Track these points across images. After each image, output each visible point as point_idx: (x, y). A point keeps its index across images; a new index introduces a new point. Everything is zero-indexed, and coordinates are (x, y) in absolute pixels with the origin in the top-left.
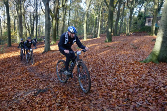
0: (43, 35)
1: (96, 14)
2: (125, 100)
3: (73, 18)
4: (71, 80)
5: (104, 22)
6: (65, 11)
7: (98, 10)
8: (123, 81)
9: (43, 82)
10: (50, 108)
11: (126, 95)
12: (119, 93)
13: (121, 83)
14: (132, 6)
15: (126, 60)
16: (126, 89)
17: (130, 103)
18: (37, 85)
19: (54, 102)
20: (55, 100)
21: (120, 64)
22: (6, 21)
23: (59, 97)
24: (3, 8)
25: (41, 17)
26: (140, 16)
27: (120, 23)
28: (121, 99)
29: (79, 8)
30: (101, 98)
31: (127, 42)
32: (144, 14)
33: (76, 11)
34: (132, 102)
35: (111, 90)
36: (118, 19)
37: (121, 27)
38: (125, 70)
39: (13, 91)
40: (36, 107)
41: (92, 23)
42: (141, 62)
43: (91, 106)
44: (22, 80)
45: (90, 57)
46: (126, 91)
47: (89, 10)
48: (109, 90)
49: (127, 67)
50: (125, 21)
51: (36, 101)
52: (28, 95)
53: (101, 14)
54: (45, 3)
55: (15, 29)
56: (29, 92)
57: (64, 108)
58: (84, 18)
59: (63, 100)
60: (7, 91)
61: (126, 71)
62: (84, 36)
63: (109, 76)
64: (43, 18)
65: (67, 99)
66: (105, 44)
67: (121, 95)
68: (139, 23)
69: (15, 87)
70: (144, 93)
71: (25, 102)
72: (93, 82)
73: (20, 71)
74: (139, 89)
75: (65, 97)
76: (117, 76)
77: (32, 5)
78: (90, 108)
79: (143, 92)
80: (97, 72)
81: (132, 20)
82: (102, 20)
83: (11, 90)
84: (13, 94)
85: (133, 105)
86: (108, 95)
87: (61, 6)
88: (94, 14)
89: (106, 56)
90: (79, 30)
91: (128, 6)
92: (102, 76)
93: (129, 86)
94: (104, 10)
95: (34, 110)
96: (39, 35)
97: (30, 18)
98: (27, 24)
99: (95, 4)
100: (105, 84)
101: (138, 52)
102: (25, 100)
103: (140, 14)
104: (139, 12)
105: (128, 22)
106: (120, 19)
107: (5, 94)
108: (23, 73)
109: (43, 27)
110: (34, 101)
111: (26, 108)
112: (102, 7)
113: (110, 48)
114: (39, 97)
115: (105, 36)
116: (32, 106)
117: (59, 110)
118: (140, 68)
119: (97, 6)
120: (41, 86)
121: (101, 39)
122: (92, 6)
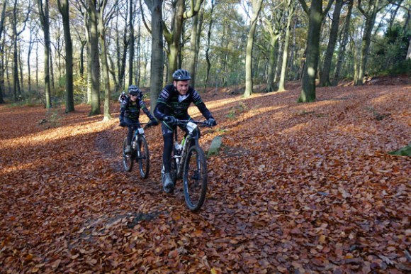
0: (145, 86)
1: (276, 32)
2: (351, 249)
3: (218, 44)
4: (213, 195)
5: (297, 51)
6: (198, 25)
7: (281, 21)
8: (345, 202)
9: (147, 196)
10: (165, 257)
11: (351, 236)
12: (335, 231)
13: (340, 205)
14: (372, 8)
15: (354, 149)
16: (353, 222)
17: (363, 257)
18: (133, 204)
19: (173, 244)
20: (177, 239)
21: (338, 158)
22: (63, 53)
23: (184, 233)
24: (57, 22)
25: (141, 42)
26: (392, 34)
27: (338, 53)
28: (339, 245)
29: (234, 16)
30: (288, 241)
31: (357, 101)
32: (404, 28)
33: (226, 24)
34: (368, 255)
36: (332, 43)
37: (339, 62)
38: (349, 173)
39: (80, 214)
40: (133, 255)
41: (265, 54)
42: (393, 153)
43: (263, 258)
44: (100, 189)
45: (260, 140)
46: (352, 225)
47: (258, 23)
48: (309, 223)
49: (356, 165)
50: (351, 48)
51: (132, 239)
52: (114, 225)
53: (287, 31)
54: (153, 8)
55: (82, 72)
56: (116, 219)
57: (197, 260)
58: (245, 42)
59: (195, 240)
60: (67, 213)
61: (352, 175)
62: (245, 88)
63: (309, 186)
64: (146, 43)
65: (205, 238)
66: (299, 107)
67: (338, 236)
68: (389, 51)
69: (84, 206)
70: (402, 233)
71: (107, 241)
72: (267, 202)
73: (93, 169)
74: (386, 223)
75: (200, 234)
76: (328, 188)
77: (121, 14)
78: (260, 263)
79: (399, 231)
80: (277, 176)
81: (371, 43)
82: (290, 45)
83: (76, 213)
84: (80, 220)
85: (371, 262)
86: (305, 235)
87: (189, 13)
88: (271, 31)
89: (300, 138)
90: (232, 71)
91: (359, 7)
92: (290, 186)
93: (361, 215)
94: (296, 21)
95: (128, 260)
96: (137, 83)
97: (116, 45)
98: (110, 58)
99: (274, 6)
100: (298, 207)
101: (386, 128)
102: (107, 236)
103: (394, 28)
104: (391, 24)
105: (359, 49)
106: (338, 43)
107: (63, 221)
108: (101, 175)
109: (145, 66)
110: (127, 241)
111: (110, 254)
112: (290, 13)
113: (311, 116)
114: (140, 231)
115: (298, 86)
116: (122, 251)
117: (186, 266)
118: (392, 170)
119: (279, 12)
120: (143, 205)
121: (287, 95)
122: (265, 12)
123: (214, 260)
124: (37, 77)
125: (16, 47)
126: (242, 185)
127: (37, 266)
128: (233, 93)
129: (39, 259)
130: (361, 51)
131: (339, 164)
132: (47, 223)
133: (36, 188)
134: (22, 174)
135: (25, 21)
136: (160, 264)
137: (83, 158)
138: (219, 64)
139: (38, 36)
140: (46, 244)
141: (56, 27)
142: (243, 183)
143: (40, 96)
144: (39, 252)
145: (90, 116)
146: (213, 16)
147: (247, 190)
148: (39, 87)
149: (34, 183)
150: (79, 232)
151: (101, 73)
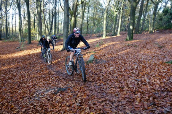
0: (61, 33)
1: (116, 11)
2: (151, 104)
3: (92, 15)
4: (91, 80)
5: (125, 19)
6: (84, 8)
7: (118, 6)
8: (148, 84)
9: (63, 80)
10: (71, 107)
11: (151, 99)
12: (144, 96)
13: (146, 85)
14: (157, 1)
16: (152, 92)
17: (156, 108)
18: (56, 84)
19: (74, 101)
20: (76, 100)
21: (144, 64)
22: (27, 19)
23: (79, 97)
24: (24, 6)
25: (59, 14)
26: (166, 12)
27: (142, 19)
28: (145, 102)
29: (98, 4)
30: (123, 100)
31: (151, 40)
32: (171, 9)
33: (95, 7)
34: (158, 107)
35: (134, 93)
36: (140, 15)
37: (143, 24)
38: (149, 71)
39: (34, 88)
40: (57, 106)
41: (112, 20)
42: (167, 63)
43: (113, 108)
44: (42, 77)
45: (110, 56)
46: (151, 94)
47: (109, 7)
48: (132, 92)
49: (152, 68)
50: (148, 18)
51: (56, 99)
52: (49, 93)
53: (121, 10)
54: (65, 1)
55: (34, 27)
56: (50, 90)
57: (84, 109)
58: (103, 15)
59: (84, 100)
60: (29, 87)
61: (150, 72)
62: (103, 34)
63: (132, 77)
64: (62, 15)
65: (88, 99)
66: (126, 42)
67: (145, 99)
68: (164, 19)
69: (36, 84)
71: (46, 100)
72: (114, 83)
73: (39, 68)
74: (166, 93)
75: (85, 97)
76: (140, 77)
77: (51, 3)
78: (112, 110)
79: (171, 97)
80: (118, 72)
81: (157, 15)
82: (122, 17)
83: (32, 87)
84: (34, 91)
85: (160, 110)
86: (131, 98)
87: (80, 2)
88: (114, 10)
89: (127, 55)
90: (98, 27)
91: (152, 1)
92: (124, 76)
93: (155, 89)
94: (125, 6)
95: (55, 108)
96: (58, 32)
97: (49, 16)
98: (46, 21)
100: (127, 85)
101: (164, 52)
102: (46, 98)
103: (166, 9)
104: (165, 7)
105: (151, 18)
106: (143, 15)
107: (27, 91)
108: (43, 71)
109: (61, 25)
110: (54, 100)
111: (47, 106)
112: (123, 2)
113: (131, 46)
114: (60, 95)
115: (126, 33)
116: (52, 104)
117: (80, 111)
118: (167, 70)
119: (118, 2)
120: (61, 84)
121: (121, 37)
122: (112, 2)
123: (92, 109)
124: (16, 29)
125: (7, 16)
126: (103, 76)
127: (16, 110)
128: (98, 36)
129: (17, 107)
130: (152, 19)
131: (144, 67)
132: (20, 91)
133: (15, 76)
134: (9, 70)
135: (11, 6)
136: (68, 110)
137: (35, 64)
138: (92, 24)
139: (16, 12)
140: (20, 101)
141: (24, 8)
142: (104, 75)
143: (17, 37)
144: (17, 104)
145: (38, 45)
146: (90, 4)
147: (105, 78)
148: (16, 33)
149: (14, 74)
150: (34, 96)
151: (43, 28)
